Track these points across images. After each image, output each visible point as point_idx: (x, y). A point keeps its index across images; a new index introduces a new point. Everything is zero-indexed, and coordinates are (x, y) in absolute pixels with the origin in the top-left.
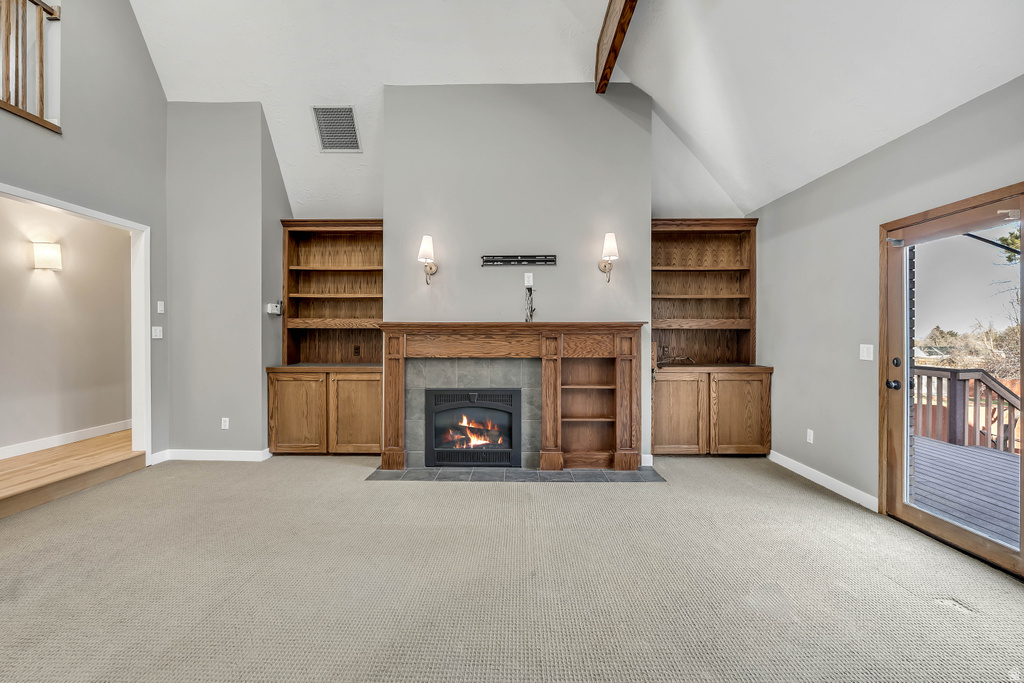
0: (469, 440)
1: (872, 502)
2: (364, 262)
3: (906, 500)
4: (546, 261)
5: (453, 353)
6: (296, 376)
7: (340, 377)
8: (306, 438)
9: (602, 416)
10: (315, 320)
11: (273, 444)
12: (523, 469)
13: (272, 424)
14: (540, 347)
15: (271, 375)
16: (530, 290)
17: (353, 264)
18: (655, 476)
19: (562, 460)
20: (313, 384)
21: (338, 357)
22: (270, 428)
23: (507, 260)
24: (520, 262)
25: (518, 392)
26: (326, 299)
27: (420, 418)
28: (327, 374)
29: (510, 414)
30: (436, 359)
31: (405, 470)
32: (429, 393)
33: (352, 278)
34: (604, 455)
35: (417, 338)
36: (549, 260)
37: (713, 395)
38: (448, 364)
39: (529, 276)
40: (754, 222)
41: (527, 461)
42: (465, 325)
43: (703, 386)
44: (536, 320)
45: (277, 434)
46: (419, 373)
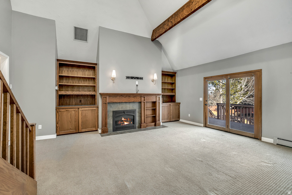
0: (124, 123)
1: (202, 125)
2: (82, 75)
3: (208, 124)
4: (141, 79)
5: (120, 101)
6: (67, 110)
7: (83, 109)
8: (70, 129)
9: (152, 115)
10: (69, 92)
11: (58, 132)
12: (137, 129)
13: (58, 125)
14: (141, 99)
15: (57, 110)
16: (137, 85)
17: (79, 75)
18: (164, 127)
19: (146, 126)
20: (73, 112)
21: (74, 103)
22: (57, 127)
23: (132, 78)
24: (135, 78)
25: (136, 110)
26: (69, 85)
27: (111, 119)
28: (79, 108)
29: (134, 116)
30: (116, 103)
31: (109, 133)
32: (113, 112)
33: (78, 79)
34: (154, 124)
35: (111, 97)
36: (141, 78)
37: (171, 109)
38: (119, 104)
39: (137, 82)
40: (176, 73)
41: (138, 127)
42: (125, 94)
43: (169, 107)
44: (139, 93)
45: (59, 129)
46: (111, 107)
